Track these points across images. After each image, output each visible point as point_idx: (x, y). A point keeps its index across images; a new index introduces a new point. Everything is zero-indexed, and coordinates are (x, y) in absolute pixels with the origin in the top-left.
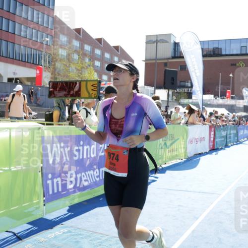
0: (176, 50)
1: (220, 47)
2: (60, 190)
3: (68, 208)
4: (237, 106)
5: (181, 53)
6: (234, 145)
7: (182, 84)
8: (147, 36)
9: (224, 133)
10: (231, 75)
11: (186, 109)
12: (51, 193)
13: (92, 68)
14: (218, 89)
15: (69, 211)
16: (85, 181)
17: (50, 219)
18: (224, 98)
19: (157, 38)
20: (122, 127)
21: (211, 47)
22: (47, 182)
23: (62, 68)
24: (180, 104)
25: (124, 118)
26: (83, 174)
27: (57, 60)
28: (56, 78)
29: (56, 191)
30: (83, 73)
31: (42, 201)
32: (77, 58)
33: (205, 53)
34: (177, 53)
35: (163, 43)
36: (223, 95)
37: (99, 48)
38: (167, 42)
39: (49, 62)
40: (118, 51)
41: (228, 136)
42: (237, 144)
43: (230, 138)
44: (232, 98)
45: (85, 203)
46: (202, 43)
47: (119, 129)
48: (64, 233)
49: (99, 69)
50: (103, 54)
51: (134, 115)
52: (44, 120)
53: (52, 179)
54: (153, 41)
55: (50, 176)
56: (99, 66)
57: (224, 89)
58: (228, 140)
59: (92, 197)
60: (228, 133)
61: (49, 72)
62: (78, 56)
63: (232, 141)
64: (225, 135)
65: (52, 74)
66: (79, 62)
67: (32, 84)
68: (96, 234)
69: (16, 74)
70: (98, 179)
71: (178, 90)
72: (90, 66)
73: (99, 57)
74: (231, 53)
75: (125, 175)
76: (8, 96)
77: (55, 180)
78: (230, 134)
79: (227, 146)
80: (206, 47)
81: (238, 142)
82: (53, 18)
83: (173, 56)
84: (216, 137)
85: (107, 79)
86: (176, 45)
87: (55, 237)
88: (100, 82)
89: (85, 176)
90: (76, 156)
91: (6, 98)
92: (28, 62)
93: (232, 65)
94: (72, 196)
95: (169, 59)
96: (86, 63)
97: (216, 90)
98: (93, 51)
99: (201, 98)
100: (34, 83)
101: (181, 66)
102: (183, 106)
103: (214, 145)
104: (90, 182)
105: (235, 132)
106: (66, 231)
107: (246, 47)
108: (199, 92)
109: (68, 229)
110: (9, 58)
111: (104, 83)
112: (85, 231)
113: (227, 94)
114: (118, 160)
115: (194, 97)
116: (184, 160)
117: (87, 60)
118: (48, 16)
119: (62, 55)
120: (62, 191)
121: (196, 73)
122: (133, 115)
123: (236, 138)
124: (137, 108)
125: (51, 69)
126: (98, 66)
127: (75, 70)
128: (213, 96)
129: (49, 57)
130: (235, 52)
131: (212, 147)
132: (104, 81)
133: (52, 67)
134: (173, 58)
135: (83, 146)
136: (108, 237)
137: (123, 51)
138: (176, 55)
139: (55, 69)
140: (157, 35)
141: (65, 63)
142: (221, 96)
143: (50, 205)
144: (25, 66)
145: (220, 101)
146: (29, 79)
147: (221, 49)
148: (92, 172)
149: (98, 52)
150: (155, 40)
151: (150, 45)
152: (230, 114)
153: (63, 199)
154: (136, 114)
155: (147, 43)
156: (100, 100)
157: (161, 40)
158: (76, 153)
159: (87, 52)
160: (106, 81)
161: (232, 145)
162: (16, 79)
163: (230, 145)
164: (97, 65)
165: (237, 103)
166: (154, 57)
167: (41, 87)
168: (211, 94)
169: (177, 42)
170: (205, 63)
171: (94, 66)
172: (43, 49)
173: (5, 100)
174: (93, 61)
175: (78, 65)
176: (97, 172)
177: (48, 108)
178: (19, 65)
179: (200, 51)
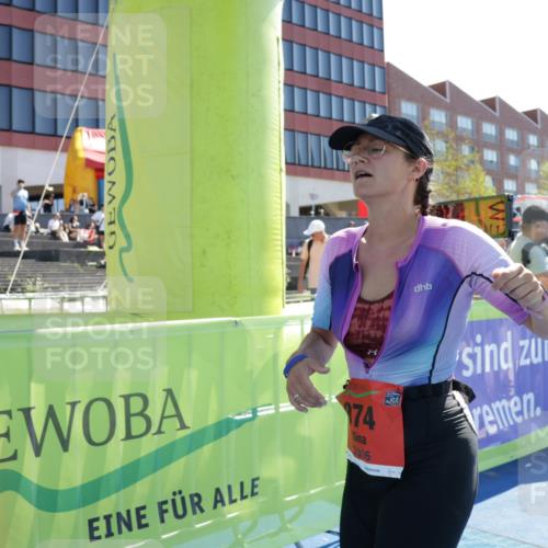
13: (478, 166)
16: (491, 423)
20: (384, 328)
25: (390, 296)
26: (486, 408)
30: (460, 180)
32: (444, 150)
37: (492, 120)
40: (536, 122)
45: (492, 474)
47: (372, 333)
49: (494, 167)
50: (501, 133)
51: (422, 288)
56: (495, 159)
59: (507, 460)
62: (444, 145)
66: (450, 158)
67: (350, 215)
69: (317, 197)
70: (519, 420)
72: (473, 162)
73: (493, 141)
75: (395, 472)
76: (301, 244)
82: (383, 68)
85: (515, 189)
88: (510, 199)
89: (490, 412)
90: (467, 368)
91: (300, 250)
92: (338, 169)
96: (463, 157)
98: (477, 129)
100: (354, 213)
104: (501, 427)
110: (299, 165)
112: (499, 539)
114: (371, 425)
117: (466, 150)
118: (373, 65)
122: (418, 288)
124: (432, 267)
126: (492, 162)
135: (482, 345)
144: (332, 178)
146: (343, 205)
148: (504, 402)
149: (489, 129)
154: (428, 287)
158: (467, 361)
159: (464, 134)
162: (318, 208)
164: (490, 159)
171: (482, 161)
173: (297, 254)
174: (480, 151)
175: (447, 163)
176: (516, 404)
178: (320, 177)
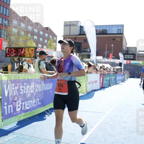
0: (81, 30)
1: (106, 29)
2: (12, 112)
3: (17, 123)
4: (116, 63)
5: (84, 32)
6: (114, 85)
7: (85, 50)
8: (64, 22)
9: (108, 78)
10: (112, 45)
11: (87, 64)
12: (6, 114)
13: (32, 40)
14: (105, 53)
15: (17, 124)
16: (27, 106)
17: (6, 130)
18: (108, 58)
19: (70, 23)
21: (101, 29)
22: (4, 107)
23: (14, 40)
24: (83, 61)
26: (26, 102)
27: (11, 35)
28: (11, 46)
29: (9, 113)
30: (27, 43)
31: (1, 119)
33: (98, 32)
34: (82, 32)
35: (74, 26)
36: (108, 57)
37: (37, 28)
38: (76, 25)
39: (7, 36)
40: (48, 30)
41: (110, 80)
42: (115, 85)
43: (112, 81)
44: (113, 58)
45: (27, 119)
46: (96, 26)
48: (14, 138)
50: (39, 32)
52: (2, 70)
53: (7, 106)
54: (68, 25)
55: (6, 104)
56: (37, 39)
57: (108, 53)
58: (110, 82)
59: (31, 116)
60: (111, 78)
61: (6, 41)
62: (24, 33)
63: (113, 83)
64: (109, 79)
65: (8, 43)
66: (25, 36)
68: (34, 138)
70: (35, 105)
71: (83, 53)
72: (31, 38)
73: (37, 34)
74: (113, 33)
75: (67, 94)
77: (9, 106)
78: (112, 79)
79: (110, 86)
80: (98, 29)
81: (116, 83)
82: (9, 9)
83: (80, 33)
84: (104, 80)
86: (81, 27)
87: (9, 140)
88: (36, 48)
89: (27, 103)
90: (21, 91)
93: (113, 39)
94: (19, 115)
95: (77, 35)
96: (28, 37)
97: (104, 53)
99: (95, 58)
101: (84, 40)
102: (85, 62)
103: (102, 85)
104: (30, 107)
105: (114, 77)
106: (16, 136)
107: (121, 29)
108: (94, 55)
109: (17, 135)
111: (39, 49)
112: (27, 136)
113: (110, 56)
114: (62, 87)
115: (91, 58)
116: (85, 93)
117: (29, 35)
118: (6, 8)
119: (14, 32)
120: (13, 113)
121: (92, 44)
123: (115, 81)
125: (8, 40)
127: (22, 41)
128: (102, 57)
129: (6, 33)
130: (115, 32)
131: (101, 86)
132: (40, 47)
133: (8, 39)
134: (79, 35)
135: (26, 86)
136: (40, 139)
137: (50, 30)
138: (81, 34)
139: (10, 40)
140: (70, 22)
141: (16, 37)
142: (107, 57)
143: (6, 121)
145: (106, 60)
147: (107, 30)
148: (31, 101)
149: (36, 30)
150: (69, 24)
151: (66, 27)
152: (112, 67)
153: (14, 117)
154: (69, 64)
155: (64, 26)
156: (36, 59)
157: (72, 24)
158: (21, 90)
159: (29, 31)
160: (41, 48)
161: (113, 85)
163: (111, 85)
164: (35, 38)
165: (116, 61)
166: (69, 34)
167: (1, 51)
168: (101, 56)
169: (82, 26)
170: (97, 38)
171: (33, 38)
172: (3, 28)
174: (33, 36)
175: (24, 38)
177: (6, 63)
179: (95, 31)
